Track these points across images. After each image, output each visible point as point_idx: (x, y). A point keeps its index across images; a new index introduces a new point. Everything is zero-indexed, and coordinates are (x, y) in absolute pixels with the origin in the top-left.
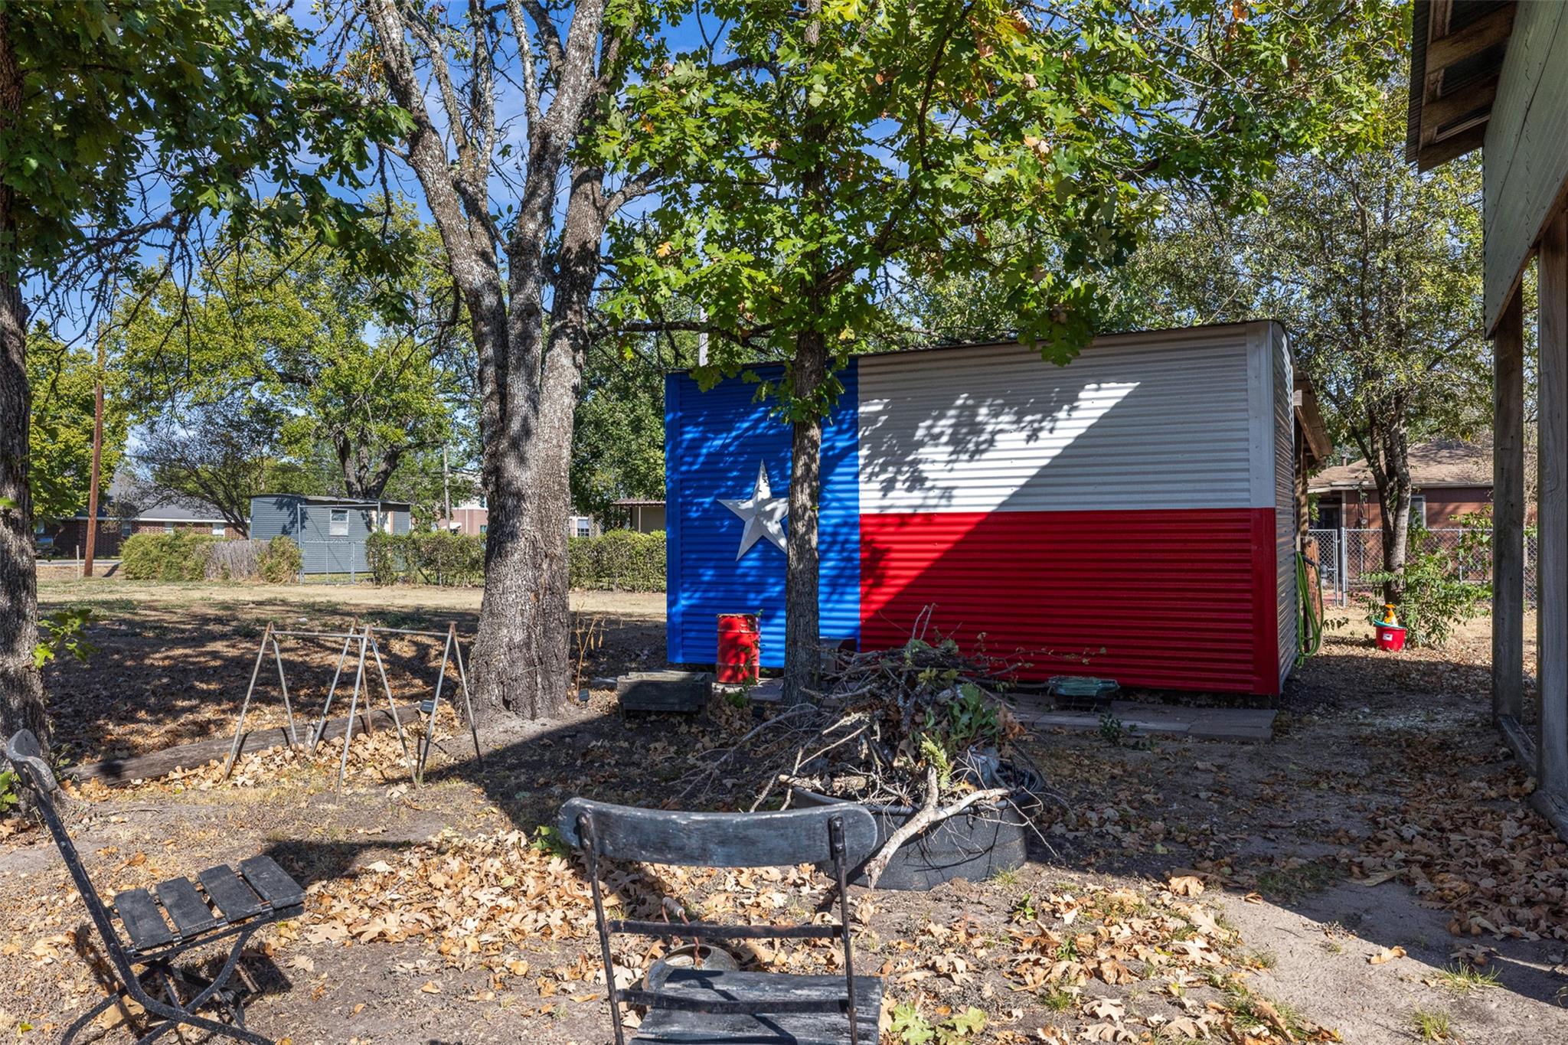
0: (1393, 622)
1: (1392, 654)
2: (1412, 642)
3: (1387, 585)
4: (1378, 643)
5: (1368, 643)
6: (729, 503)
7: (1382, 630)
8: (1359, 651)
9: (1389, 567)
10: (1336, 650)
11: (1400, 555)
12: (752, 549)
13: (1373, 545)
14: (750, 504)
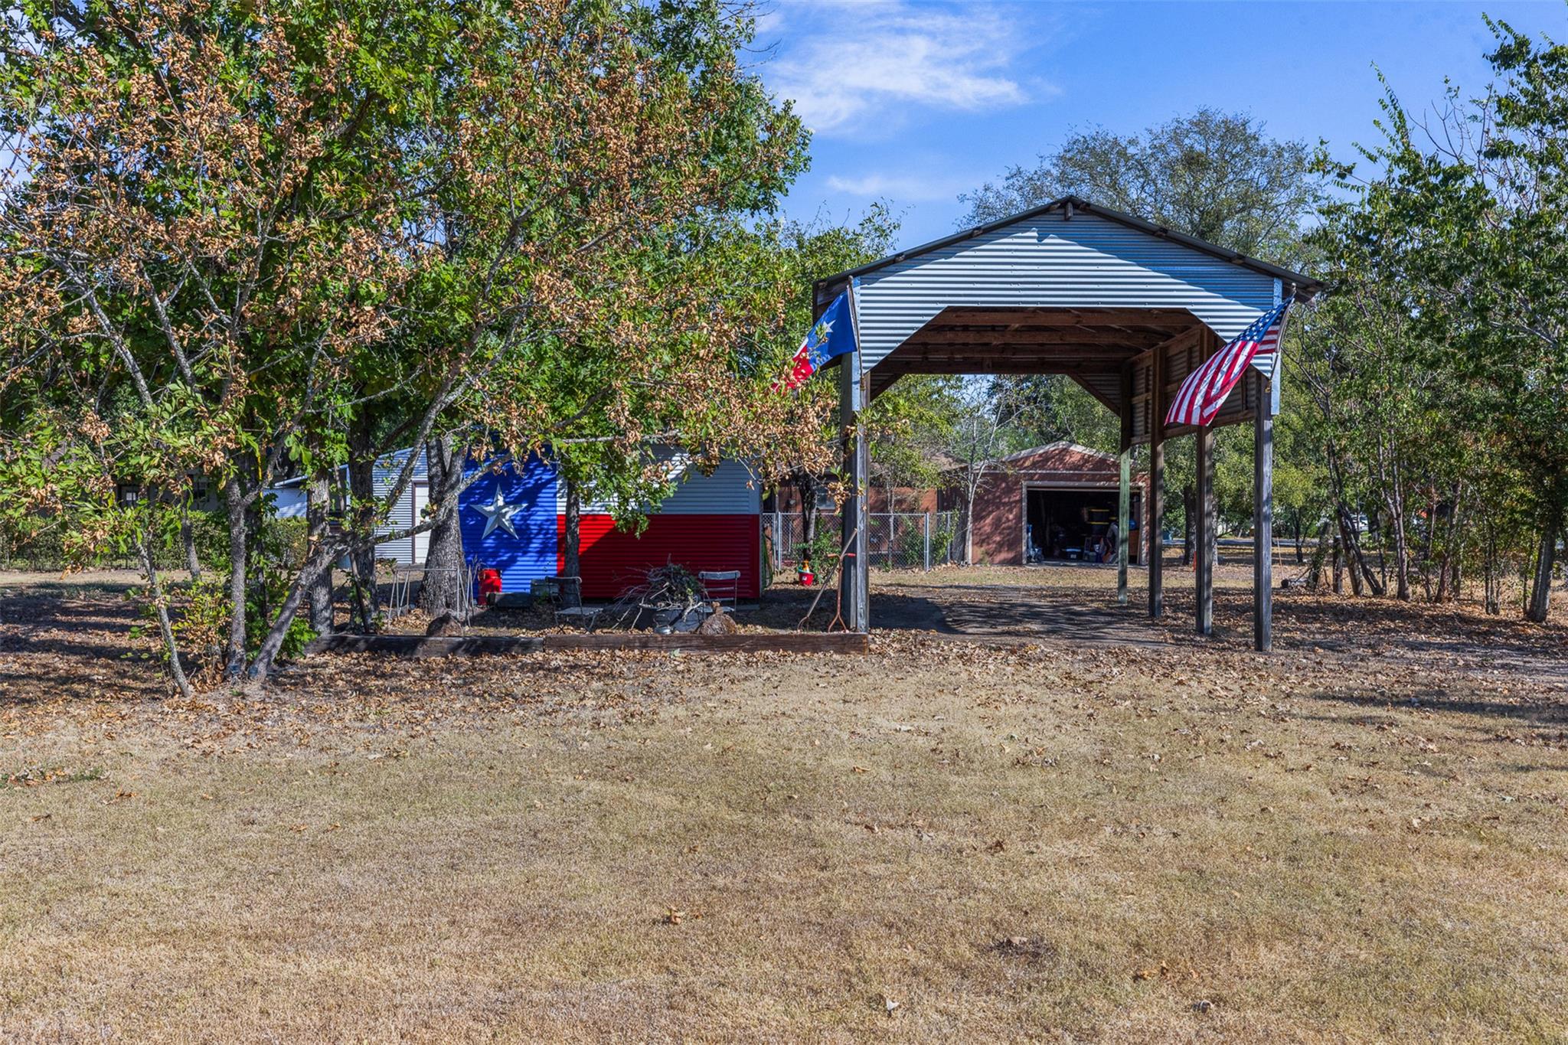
0: (807, 570)
1: (806, 587)
2: (816, 581)
3: (805, 550)
4: (801, 582)
5: (795, 583)
6: (476, 507)
7: (802, 575)
8: (791, 587)
9: (806, 541)
10: (779, 587)
11: (812, 534)
12: (492, 534)
13: (797, 525)
14: (491, 508)
